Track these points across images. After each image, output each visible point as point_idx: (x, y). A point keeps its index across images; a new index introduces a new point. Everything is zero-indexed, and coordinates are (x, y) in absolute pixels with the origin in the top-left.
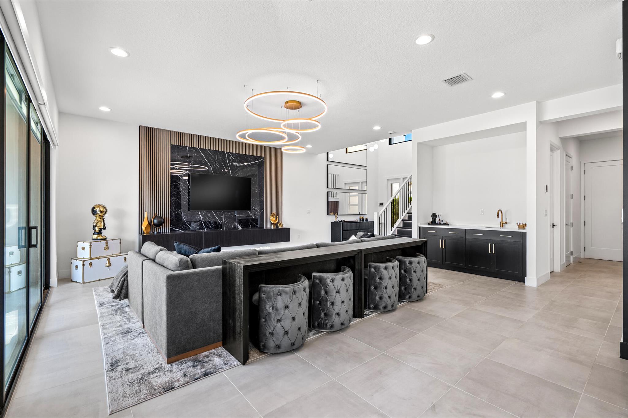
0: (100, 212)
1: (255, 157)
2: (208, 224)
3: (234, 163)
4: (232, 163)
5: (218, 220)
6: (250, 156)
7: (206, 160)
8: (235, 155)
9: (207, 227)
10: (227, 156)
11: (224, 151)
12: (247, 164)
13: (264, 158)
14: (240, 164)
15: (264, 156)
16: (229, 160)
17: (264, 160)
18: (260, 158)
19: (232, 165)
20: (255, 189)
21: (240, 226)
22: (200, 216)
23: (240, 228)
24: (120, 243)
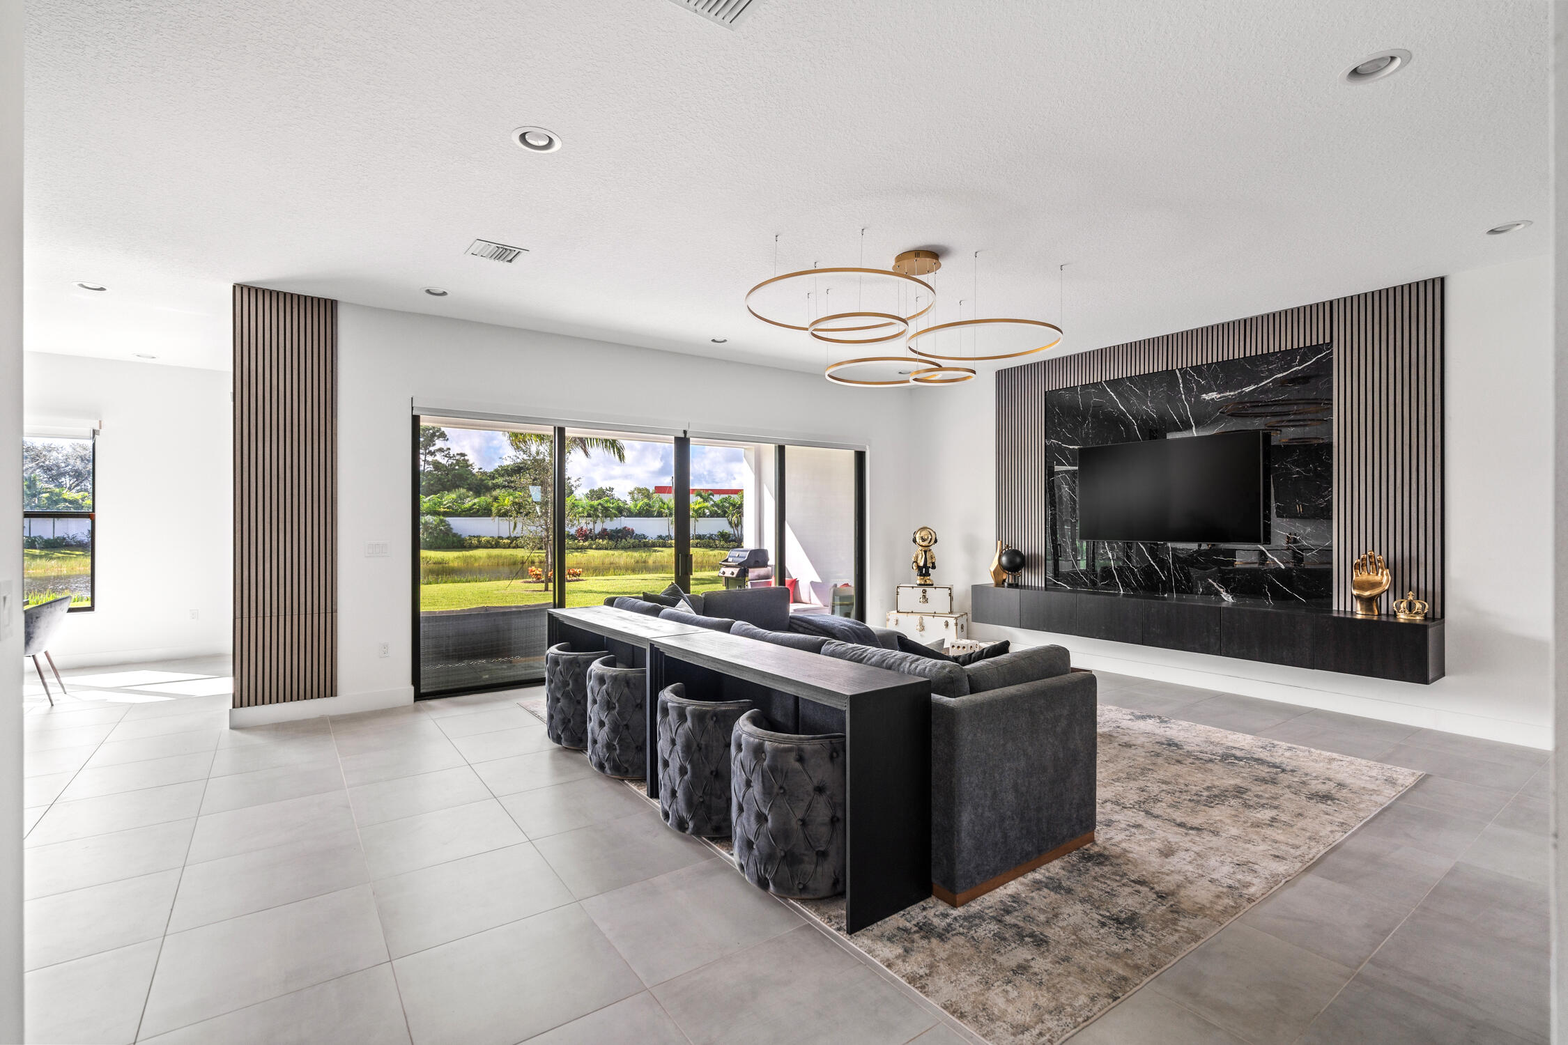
0: (921, 541)
1: (1287, 356)
2: (1127, 577)
3: (1204, 395)
4: (1198, 397)
5: (1156, 567)
6: (1265, 358)
7: (1122, 408)
8: (1208, 371)
9: (1126, 585)
10: (1180, 381)
11: (1170, 368)
12: (1252, 387)
13: (1332, 347)
14: (1228, 394)
15: (1328, 340)
16: (1188, 390)
17: (1331, 353)
18: (1316, 349)
19: (1199, 402)
20: (1287, 469)
21: (1227, 592)
22: (1108, 554)
23: (1228, 598)
24: (950, 594)
